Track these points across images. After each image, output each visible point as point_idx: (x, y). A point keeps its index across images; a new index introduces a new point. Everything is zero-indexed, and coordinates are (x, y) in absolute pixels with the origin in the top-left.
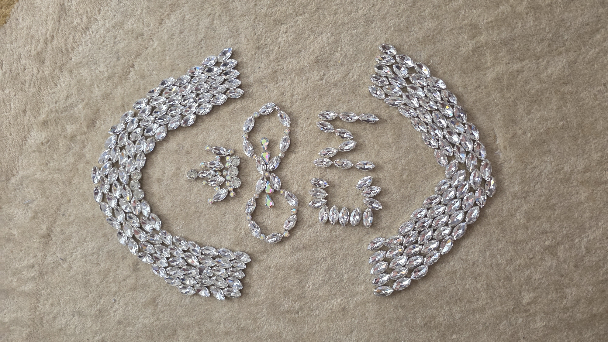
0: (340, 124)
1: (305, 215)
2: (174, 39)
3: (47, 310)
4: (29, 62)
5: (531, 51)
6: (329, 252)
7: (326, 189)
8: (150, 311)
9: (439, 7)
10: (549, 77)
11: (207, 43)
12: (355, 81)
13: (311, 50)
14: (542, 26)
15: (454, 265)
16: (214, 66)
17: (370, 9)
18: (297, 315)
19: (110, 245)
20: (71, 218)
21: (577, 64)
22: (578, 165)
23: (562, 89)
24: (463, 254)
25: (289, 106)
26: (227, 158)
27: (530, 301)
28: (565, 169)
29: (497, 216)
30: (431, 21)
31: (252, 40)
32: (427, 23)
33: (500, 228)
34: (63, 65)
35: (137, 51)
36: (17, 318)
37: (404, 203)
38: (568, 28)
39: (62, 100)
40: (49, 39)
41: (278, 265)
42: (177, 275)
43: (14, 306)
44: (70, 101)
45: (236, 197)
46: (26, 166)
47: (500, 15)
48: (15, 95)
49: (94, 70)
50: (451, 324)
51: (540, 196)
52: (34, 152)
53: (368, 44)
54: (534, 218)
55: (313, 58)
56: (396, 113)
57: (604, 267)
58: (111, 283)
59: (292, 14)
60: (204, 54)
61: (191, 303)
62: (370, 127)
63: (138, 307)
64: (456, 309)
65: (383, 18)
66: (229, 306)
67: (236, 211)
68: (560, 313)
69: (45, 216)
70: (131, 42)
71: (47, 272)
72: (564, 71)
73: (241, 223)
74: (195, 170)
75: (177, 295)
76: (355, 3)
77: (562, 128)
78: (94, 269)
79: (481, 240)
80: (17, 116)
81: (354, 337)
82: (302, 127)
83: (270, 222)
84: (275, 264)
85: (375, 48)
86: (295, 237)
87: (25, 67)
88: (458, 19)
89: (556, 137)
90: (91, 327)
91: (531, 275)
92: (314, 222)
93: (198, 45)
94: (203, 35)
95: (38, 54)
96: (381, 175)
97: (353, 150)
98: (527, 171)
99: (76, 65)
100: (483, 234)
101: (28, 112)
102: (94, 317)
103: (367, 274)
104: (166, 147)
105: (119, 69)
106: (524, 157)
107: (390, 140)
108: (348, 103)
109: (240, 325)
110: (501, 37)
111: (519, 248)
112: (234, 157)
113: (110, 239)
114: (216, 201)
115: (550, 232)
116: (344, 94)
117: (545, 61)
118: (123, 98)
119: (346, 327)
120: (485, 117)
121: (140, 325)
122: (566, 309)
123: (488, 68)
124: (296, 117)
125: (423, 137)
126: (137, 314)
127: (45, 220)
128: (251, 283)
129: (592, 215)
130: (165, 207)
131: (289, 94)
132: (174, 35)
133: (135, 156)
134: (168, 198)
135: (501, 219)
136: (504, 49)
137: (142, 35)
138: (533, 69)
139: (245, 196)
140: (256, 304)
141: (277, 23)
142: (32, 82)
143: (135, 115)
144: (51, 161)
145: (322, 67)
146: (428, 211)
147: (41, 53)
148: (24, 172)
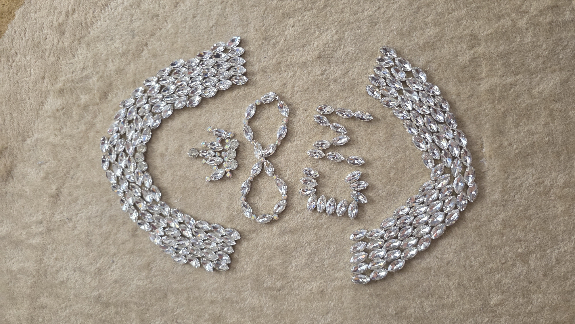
0: (336, 119)
1: (295, 201)
2: (187, 22)
3: (51, 263)
4: (51, 32)
5: (526, 66)
6: (313, 237)
7: (317, 179)
8: (144, 274)
9: (443, 14)
10: (540, 93)
11: (217, 29)
12: (353, 79)
13: (314, 45)
14: (539, 44)
15: (430, 262)
16: (222, 52)
17: (376, 11)
18: (278, 293)
19: (113, 210)
20: (79, 182)
21: (570, 83)
22: (559, 180)
23: (553, 106)
24: (439, 252)
25: (289, 97)
26: (227, 141)
27: (498, 303)
28: (546, 183)
29: (476, 221)
30: (432, 27)
31: (260, 30)
32: (428, 30)
33: (477, 232)
34: (81, 37)
35: (152, 31)
36: (23, 268)
37: (389, 200)
38: (565, 47)
39: (79, 71)
40: (71, 12)
41: (265, 244)
42: (171, 244)
43: (22, 257)
44: (85, 73)
45: (232, 177)
46: (42, 130)
47: (500, 28)
48: (36, 62)
49: (110, 45)
50: (420, 316)
51: (519, 206)
52: (49, 117)
53: (370, 45)
54: (510, 226)
55: (316, 53)
56: (390, 113)
57: (571, 279)
58: (111, 245)
59: (300, 8)
60: (214, 39)
61: (182, 271)
62: (364, 124)
63: (134, 270)
64: (427, 303)
65: (387, 21)
66: (217, 278)
67: (231, 191)
68: (525, 317)
69: (55, 178)
70: (146, 22)
71: (53, 229)
72: (555, 89)
73: (234, 202)
74: (196, 149)
75: (171, 263)
76: (362, 4)
77: (547, 143)
78: (96, 231)
79: (457, 241)
80: (36, 82)
81: (329, 318)
82: (300, 118)
83: (261, 204)
84: (262, 243)
85: (377, 49)
86: (283, 220)
87: (46, 36)
88: (459, 29)
89: (541, 151)
90: (89, 283)
91: (501, 279)
92: (303, 208)
93: (209, 31)
94: (214, 22)
95: (59, 25)
96: (369, 171)
97: (346, 145)
98: (509, 181)
99: (94, 39)
100: (460, 236)
101: (46, 79)
102: (93, 274)
103: (347, 262)
104: (171, 124)
105: (133, 46)
106: (508, 168)
107: (382, 139)
108: (345, 99)
109: (226, 296)
110: (499, 50)
111: (493, 253)
112: (233, 140)
113: (113, 205)
114: (213, 179)
115: (524, 241)
116: (343, 90)
117: (538, 78)
118: (135, 75)
119: (323, 308)
120: (474, 126)
121: (134, 286)
122: (531, 314)
123: (482, 79)
124: (294, 108)
125: (413, 139)
126: (132, 275)
127: (55, 181)
128: (238, 259)
129: (565, 228)
130: (165, 180)
131: (291, 85)
132: (187, 18)
133: (142, 130)
134: (169, 172)
135: (479, 224)
136: (500, 62)
137: (157, 16)
138: (526, 83)
139: (240, 177)
140: (242, 278)
141: (286, 16)
142: (52, 52)
143: (145, 92)
144: (64, 127)
145: (324, 63)
146: (410, 210)
147: (62, 25)
148: (39, 135)
